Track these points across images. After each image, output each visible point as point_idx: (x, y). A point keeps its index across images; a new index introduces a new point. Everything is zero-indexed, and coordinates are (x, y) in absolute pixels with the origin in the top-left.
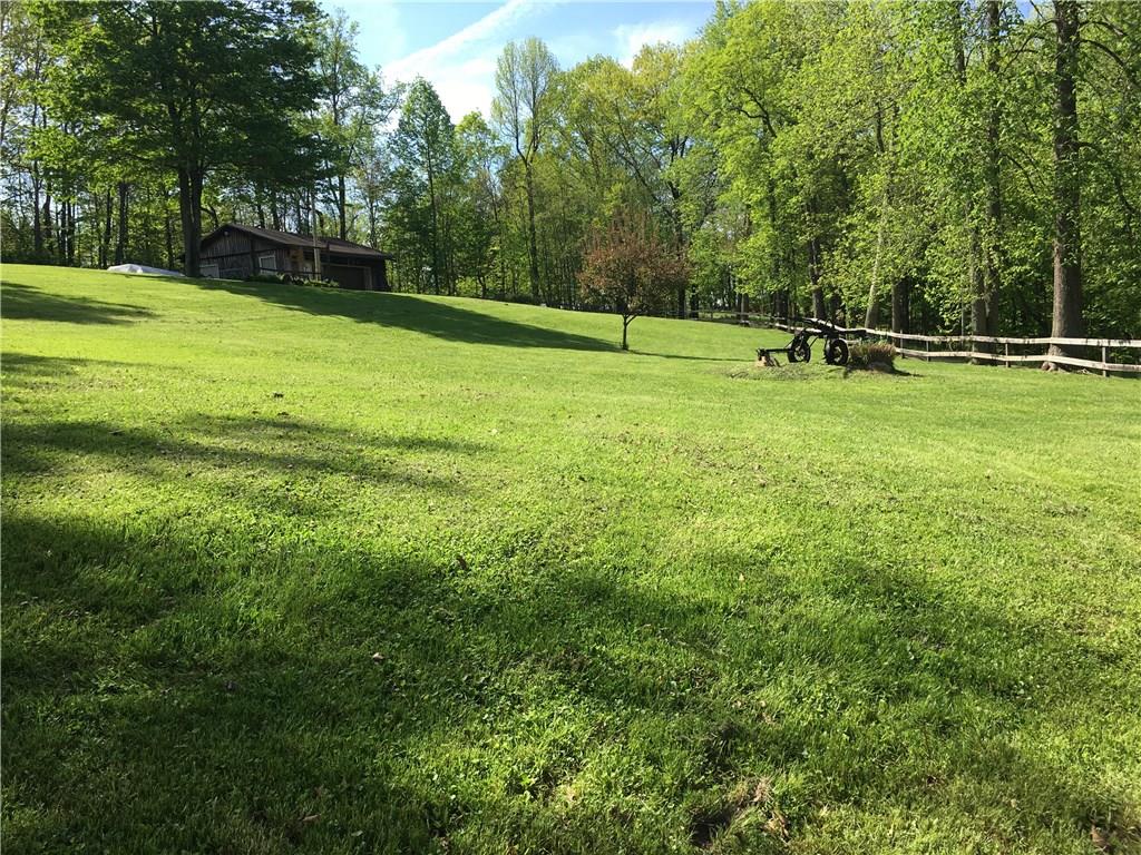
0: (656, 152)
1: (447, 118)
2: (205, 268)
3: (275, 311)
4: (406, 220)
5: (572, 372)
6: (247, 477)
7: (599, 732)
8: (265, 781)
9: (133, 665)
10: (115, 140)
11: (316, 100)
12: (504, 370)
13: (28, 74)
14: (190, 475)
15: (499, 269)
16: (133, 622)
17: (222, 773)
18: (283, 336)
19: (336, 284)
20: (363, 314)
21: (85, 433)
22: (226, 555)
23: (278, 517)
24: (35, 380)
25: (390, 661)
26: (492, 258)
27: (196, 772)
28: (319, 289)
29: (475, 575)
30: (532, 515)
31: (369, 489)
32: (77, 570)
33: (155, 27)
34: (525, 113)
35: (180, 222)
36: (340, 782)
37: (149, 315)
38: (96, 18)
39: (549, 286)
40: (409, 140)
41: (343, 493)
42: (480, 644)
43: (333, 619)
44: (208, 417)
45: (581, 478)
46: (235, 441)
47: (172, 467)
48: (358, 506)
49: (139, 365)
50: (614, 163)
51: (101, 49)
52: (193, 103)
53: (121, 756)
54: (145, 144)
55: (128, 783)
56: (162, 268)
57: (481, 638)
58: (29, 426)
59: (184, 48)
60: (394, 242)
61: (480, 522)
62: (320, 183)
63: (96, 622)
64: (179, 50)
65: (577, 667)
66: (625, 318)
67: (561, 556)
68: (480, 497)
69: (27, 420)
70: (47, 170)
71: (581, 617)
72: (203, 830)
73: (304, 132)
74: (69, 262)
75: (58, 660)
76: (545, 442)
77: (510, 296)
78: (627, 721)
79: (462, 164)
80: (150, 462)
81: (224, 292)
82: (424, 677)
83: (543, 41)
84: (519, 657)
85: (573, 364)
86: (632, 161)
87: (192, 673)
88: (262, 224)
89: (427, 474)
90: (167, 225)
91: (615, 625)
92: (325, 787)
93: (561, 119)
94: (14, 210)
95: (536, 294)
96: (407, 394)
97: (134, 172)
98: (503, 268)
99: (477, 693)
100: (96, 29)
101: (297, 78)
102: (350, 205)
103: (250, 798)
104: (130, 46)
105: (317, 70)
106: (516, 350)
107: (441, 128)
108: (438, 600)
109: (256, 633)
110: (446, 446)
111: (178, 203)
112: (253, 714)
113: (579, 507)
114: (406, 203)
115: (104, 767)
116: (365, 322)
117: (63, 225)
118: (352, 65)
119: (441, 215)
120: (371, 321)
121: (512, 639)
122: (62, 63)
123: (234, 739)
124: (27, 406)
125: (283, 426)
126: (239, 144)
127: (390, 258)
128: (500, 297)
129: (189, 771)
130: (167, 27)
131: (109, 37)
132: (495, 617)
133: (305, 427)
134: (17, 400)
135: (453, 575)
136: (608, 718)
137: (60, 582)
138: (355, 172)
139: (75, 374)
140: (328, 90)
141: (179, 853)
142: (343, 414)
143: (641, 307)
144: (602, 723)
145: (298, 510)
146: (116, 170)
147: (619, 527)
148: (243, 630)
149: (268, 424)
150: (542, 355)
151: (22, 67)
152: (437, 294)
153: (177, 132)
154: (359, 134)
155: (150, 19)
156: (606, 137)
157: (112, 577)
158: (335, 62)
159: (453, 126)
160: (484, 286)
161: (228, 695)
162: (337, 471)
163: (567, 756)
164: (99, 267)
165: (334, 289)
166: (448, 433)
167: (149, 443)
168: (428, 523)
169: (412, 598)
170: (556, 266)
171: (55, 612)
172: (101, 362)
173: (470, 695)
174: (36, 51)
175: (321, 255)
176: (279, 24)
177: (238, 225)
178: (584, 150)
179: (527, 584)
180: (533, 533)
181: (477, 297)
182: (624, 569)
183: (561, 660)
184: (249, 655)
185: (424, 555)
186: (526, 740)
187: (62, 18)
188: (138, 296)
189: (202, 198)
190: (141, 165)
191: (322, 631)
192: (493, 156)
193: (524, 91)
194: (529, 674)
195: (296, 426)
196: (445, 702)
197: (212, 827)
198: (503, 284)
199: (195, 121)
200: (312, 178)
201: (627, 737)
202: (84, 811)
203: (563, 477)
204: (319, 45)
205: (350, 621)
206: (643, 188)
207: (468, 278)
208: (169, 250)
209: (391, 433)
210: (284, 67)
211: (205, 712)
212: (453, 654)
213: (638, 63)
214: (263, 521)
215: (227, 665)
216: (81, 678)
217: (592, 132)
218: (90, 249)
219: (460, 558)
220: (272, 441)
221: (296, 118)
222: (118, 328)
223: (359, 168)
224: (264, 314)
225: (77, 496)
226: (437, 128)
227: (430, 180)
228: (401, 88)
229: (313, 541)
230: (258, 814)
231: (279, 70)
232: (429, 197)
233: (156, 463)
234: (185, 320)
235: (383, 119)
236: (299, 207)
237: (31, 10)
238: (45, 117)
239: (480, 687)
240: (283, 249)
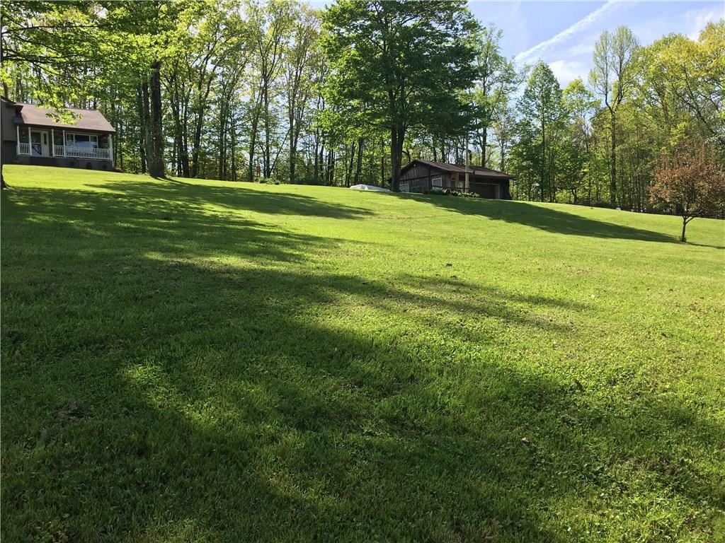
0: (714, 98)
1: (558, 86)
2: (402, 187)
3: (442, 212)
4: (525, 153)
5: (642, 257)
6: (438, 315)
7: (689, 521)
8: (460, 507)
9: (381, 421)
10: (359, 114)
11: (474, 82)
12: (591, 254)
13: (317, 80)
14: (405, 311)
15: (587, 184)
16: (380, 395)
17: (434, 496)
18: (445, 227)
19: (477, 195)
20: (494, 214)
21: (348, 282)
22: (429, 361)
23: (457, 341)
24: (319, 250)
25: (533, 445)
26: (582, 177)
27: (420, 493)
28: (467, 199)
29: (589, 395)
30: (628, 357)
31: (512, 329)
32: (350, 360)
33: (385, 48)
34: (613, 78)
35: (390, 160)
36: (506, 518)
37: (372, 214)
38: (354, 45)
39: (624, 196)
40: (530, 102)
41: (496, 330)
42: (595, 443)
43: (494, 411)
44: (411, 276)
45: (663, 335)
46: (428, 292)
47: (395, 305)
48: (506, 339)
49: (370, 243)
50: (680, 108)
51: (356, 63)
52: (402, 90)
53: (378, 474)
54: (374, 115)
55: (382, 491)
56: (378, 186)
57: (596, 439)
58: (320, 277)
59: (400, 57)
60: (516, 168)
61: (590, 358)
62: (472, 133)
63: (361, 392)
64: (397, 59)
65: (670, 471)
66: (685, 219)
67: (652, 389)
68: (588, 341)
69: (320, 273)
70: (323, 133)
71: (672, 436)
72: (425, 530)
73: (464, 102)
74: (330, 183)
75: (343, 411)
76: (632, 307)
77: (593, 202)
78: (712, 518)
79: (566, 116)
80: (384, 302)
81: (412, 201)
82: (557, 459)
83: (629, 28)
84: (624, 457)
85: (642, 251)
86: (695, 106)
87: (413, 431)
88: (435, 158)
89: (550, 322)
90: (383, 161)
91: (698, 445)
92: (497, 519)
93: (640, 79)
94: (305, 156)
95: (613, 201)
96: (528, 267)
97: (368, 132)
98: (590, 184)
99: (595, 477)
100: (353, 52)
101: (464, 69)
102: (489, 146)
103: (452, 516)
104: (370, 59)
105: (475, 63)
106: (599, 239)
107: (552, 92)
108: (563, 409)
109: (448, 413)
110: (560, 304)
111: (390, 149)
112: (450, 464)
113: (663, 356)
114: (525, 143)
115: (370, 479)
116: (496, 219)
117: (329, 163)
118: (496, 58)
119: (548, 149)
120: (499, 219)
121: (618, 444)
122: (334, 72)
123: (440, 476)
124: (318, 265)
125: (455, 284)
126: (426, 112)
127: (512, 178)
128: (586, 203)
129: (415, 491)
130: (392, 47)
131: (360, 55)
132: (605, 426)
133: (467, 286)
134: (313, 261)
135: (573, 393)
136: (697, 513)
137: (342, 367)
138: (494, 124)
139: (338, 247)
140: (481, 75)
141: (412, 541)
142: (490, 279)
143: (697, 211)
144: (691, 516)
145: (469, 337)
146: (358, 131)
147: (697, 374)
148: (441, 409)
149: (446, 283)
150: (618, 244)
151: (314, 77)
152: (542, 201)
153: (392, 107)
154: (498, 100)
155: (382, 42)
156: (674, 89)
157: (368, 367)
158: (487, 57)
159: (561, 91)
160: (575, 196)
161: (435, 448)
162: (491, 315)
163: (666, 534)
164: (345, 186)
165: (476, 198)
166: (560, 295)
167: (382, 290)
168: (553, 355)
169: (545, 404)
170: (630, 182)
171: (340, 384)
172: (351, 241)
173: (590, 477)
174: (321, 67)
175: (469, 177)
176: (455, 37)
177: (422, 160)
178: (657, 100)
179: (627, 406)
180: (630, 371)
181: (570, 203)
182: (703, 405)
183: (657, 465)
184: (445, 426)
185: (552, 377)
186: (633, 516)
187: (337, 47)
188: (367, 203)
189: (404, 145)
190: (372, 128)
191: (488, 418)
192: (588, 109)
193: (613, 63)
194: (633, 471)
195: (462, 285)
196: (573, 479)
197: (430, 529)
198: (589, 194)
199: (403, 100)
200: (468, 130)
201: (712, 529)
202: (360, 504)
203: (649, 332)
204: (478, 47)
205: (505, 414)
206: (703, 124)
207: (565, 191)
208: (383, 176)
209: (522, 293)
210: (456, 63)
211: (422, 457)
212: (577, 448)
213: (703, 36)
214: (449, 343)
215: (433, 430)
216: (355, 424)
217: (664, 87)
218: (342, 176)
219: (577, 382)
220: (449, 294)
221: (460, 94)
222: (356, 221)
223: (496, 122)
224: (435, 214)
225: (348, 318)
226: (550, 92)
227: (543, 127)
228: (528, 68)
229: (480, 359)
230: (457, 527)
231: (453, 65)
232: (541, 138)
233: (386, 302)
234: (391, 217)
235: (514, 89)
236: (457, 148)
237: (321, 44)
238: (324, 103)
239: (597, 473)
240: (447, 173)
